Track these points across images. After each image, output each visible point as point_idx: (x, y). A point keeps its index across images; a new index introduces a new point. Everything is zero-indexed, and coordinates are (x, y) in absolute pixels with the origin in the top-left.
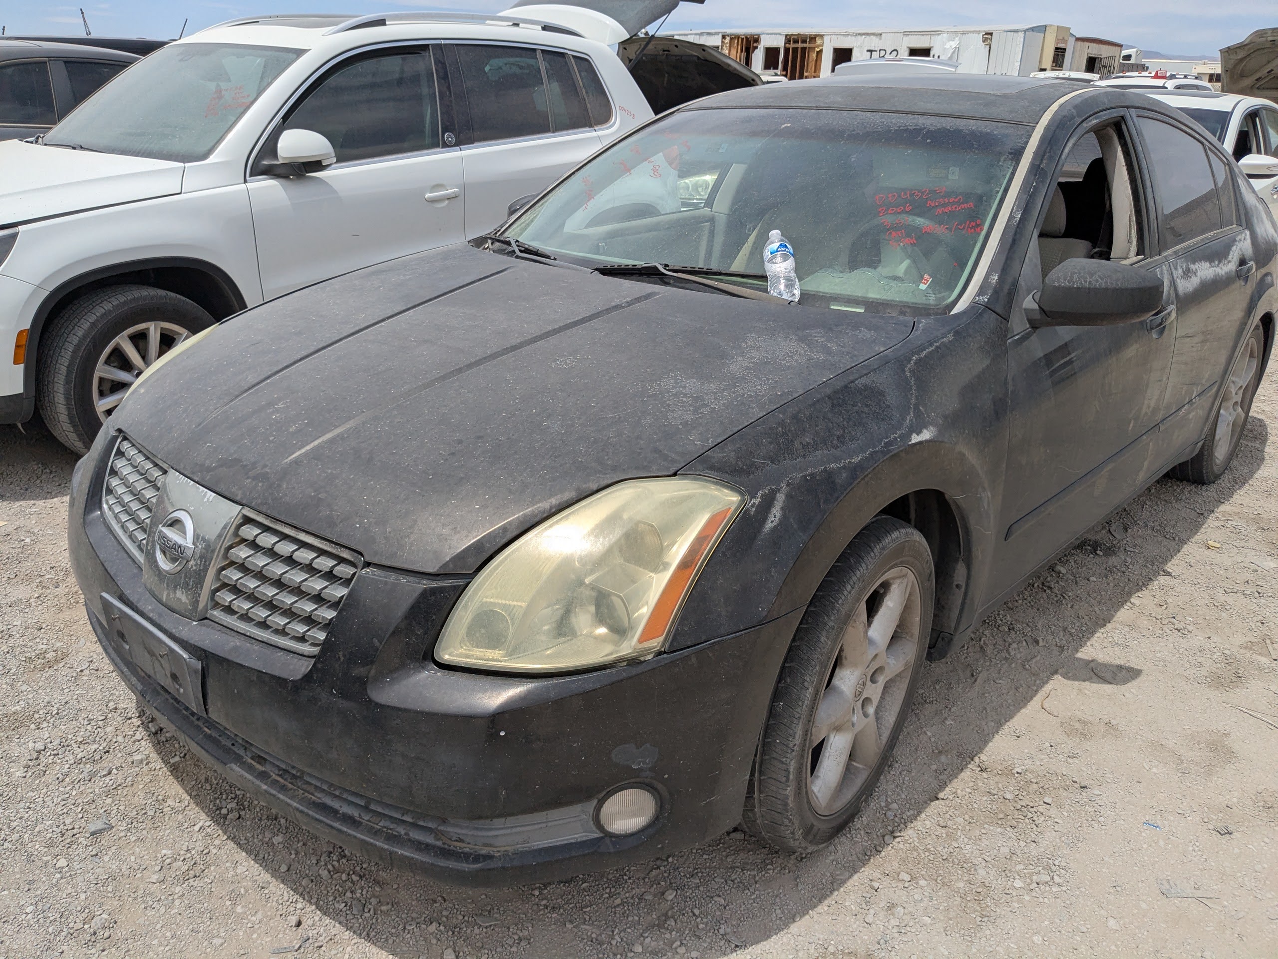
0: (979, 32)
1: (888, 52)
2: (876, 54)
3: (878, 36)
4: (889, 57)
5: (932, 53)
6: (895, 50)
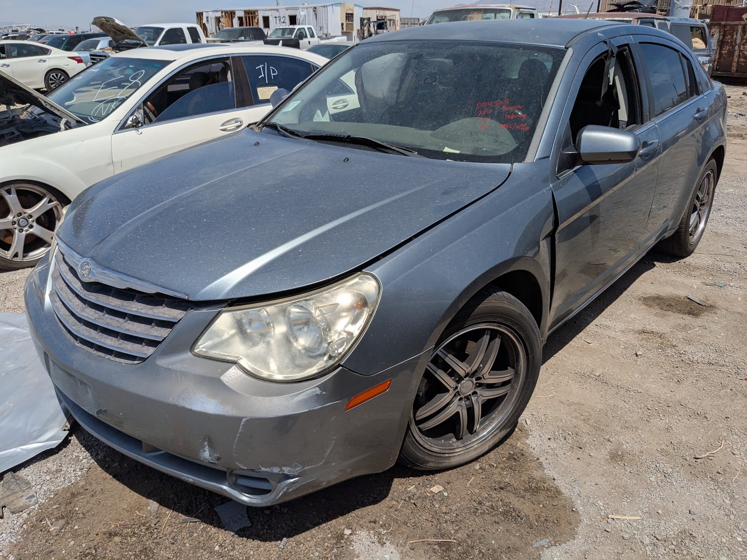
0: (311, 8)
1: (282, 17)
2: (278, 19)
3: (277, 10)
4: (282, 20)
5: (297, 17)
6: (284, 17)
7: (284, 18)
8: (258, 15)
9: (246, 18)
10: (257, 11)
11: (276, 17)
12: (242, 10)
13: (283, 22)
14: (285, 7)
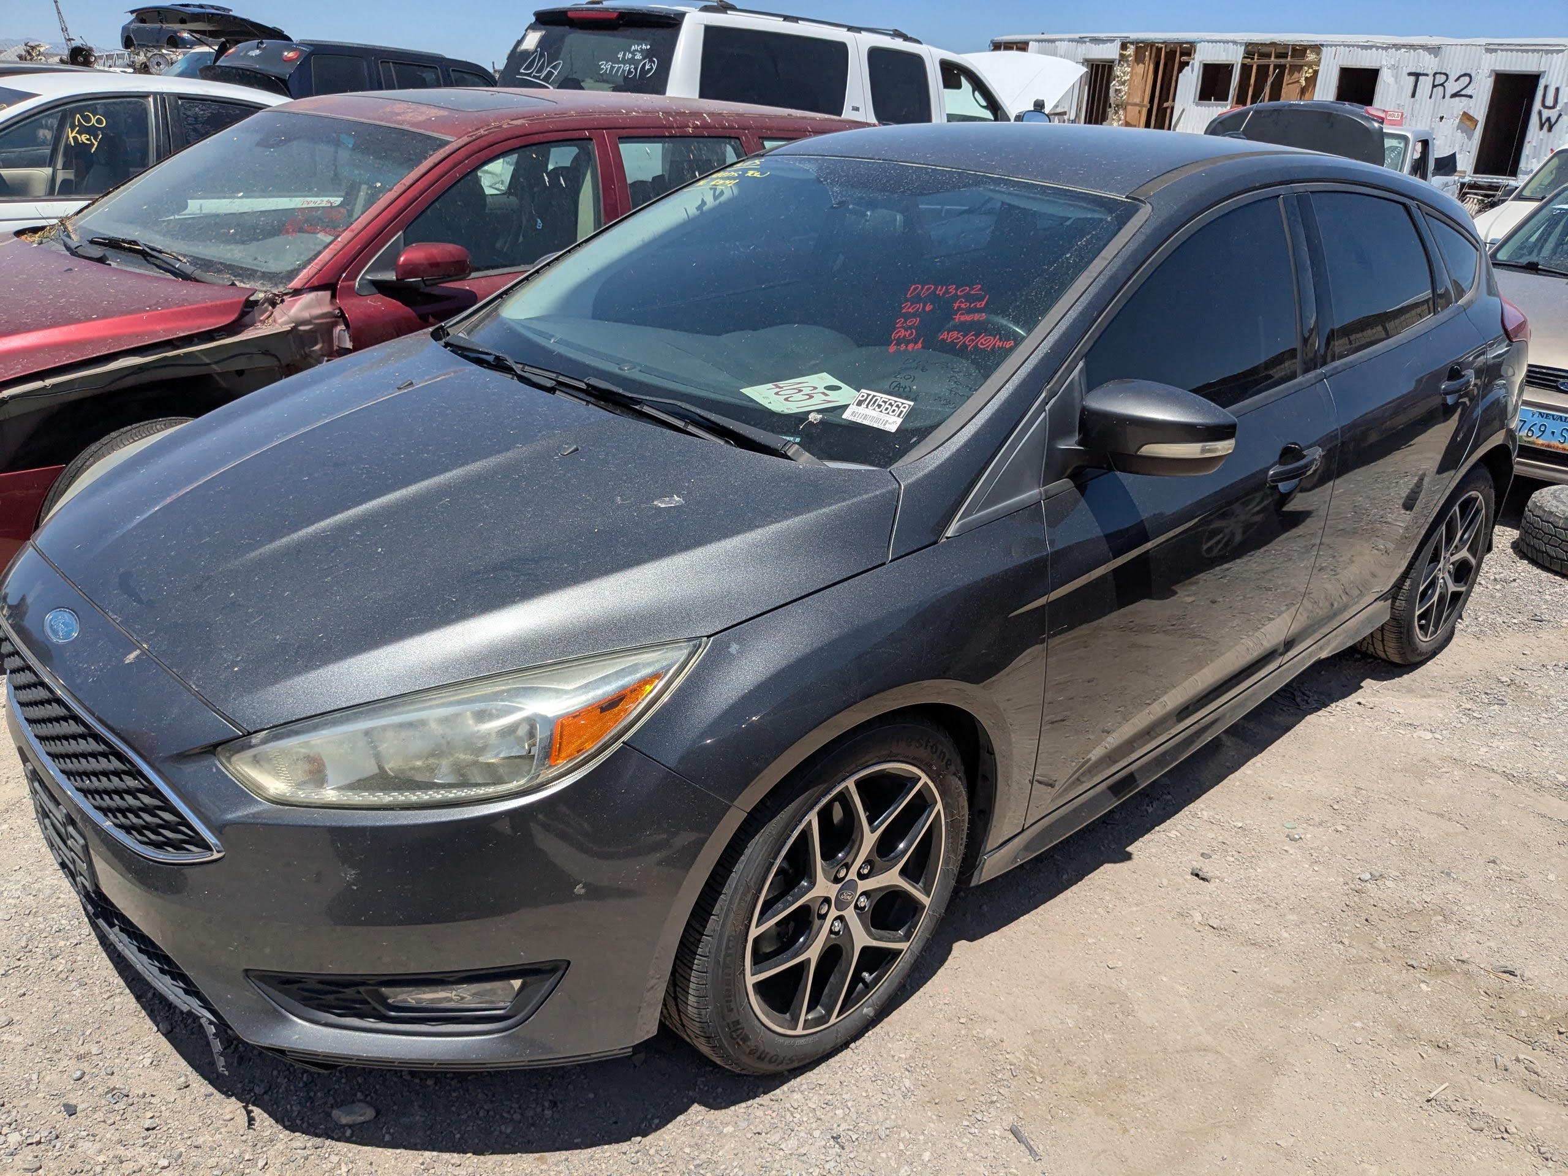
2: (1425, 83)
3: (1435, 50)
4: (1452, 87)
5: (1542, 83)
6: (1465, 75)
7: (1467, 79)
8: (1318, 63)
9: (1246, 69)
10: (1317, 48)
11: (1417, 75)
12: (1235, 43)
13: (1455, 95)
14: (1483, 41)
